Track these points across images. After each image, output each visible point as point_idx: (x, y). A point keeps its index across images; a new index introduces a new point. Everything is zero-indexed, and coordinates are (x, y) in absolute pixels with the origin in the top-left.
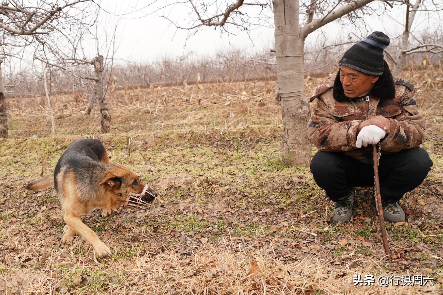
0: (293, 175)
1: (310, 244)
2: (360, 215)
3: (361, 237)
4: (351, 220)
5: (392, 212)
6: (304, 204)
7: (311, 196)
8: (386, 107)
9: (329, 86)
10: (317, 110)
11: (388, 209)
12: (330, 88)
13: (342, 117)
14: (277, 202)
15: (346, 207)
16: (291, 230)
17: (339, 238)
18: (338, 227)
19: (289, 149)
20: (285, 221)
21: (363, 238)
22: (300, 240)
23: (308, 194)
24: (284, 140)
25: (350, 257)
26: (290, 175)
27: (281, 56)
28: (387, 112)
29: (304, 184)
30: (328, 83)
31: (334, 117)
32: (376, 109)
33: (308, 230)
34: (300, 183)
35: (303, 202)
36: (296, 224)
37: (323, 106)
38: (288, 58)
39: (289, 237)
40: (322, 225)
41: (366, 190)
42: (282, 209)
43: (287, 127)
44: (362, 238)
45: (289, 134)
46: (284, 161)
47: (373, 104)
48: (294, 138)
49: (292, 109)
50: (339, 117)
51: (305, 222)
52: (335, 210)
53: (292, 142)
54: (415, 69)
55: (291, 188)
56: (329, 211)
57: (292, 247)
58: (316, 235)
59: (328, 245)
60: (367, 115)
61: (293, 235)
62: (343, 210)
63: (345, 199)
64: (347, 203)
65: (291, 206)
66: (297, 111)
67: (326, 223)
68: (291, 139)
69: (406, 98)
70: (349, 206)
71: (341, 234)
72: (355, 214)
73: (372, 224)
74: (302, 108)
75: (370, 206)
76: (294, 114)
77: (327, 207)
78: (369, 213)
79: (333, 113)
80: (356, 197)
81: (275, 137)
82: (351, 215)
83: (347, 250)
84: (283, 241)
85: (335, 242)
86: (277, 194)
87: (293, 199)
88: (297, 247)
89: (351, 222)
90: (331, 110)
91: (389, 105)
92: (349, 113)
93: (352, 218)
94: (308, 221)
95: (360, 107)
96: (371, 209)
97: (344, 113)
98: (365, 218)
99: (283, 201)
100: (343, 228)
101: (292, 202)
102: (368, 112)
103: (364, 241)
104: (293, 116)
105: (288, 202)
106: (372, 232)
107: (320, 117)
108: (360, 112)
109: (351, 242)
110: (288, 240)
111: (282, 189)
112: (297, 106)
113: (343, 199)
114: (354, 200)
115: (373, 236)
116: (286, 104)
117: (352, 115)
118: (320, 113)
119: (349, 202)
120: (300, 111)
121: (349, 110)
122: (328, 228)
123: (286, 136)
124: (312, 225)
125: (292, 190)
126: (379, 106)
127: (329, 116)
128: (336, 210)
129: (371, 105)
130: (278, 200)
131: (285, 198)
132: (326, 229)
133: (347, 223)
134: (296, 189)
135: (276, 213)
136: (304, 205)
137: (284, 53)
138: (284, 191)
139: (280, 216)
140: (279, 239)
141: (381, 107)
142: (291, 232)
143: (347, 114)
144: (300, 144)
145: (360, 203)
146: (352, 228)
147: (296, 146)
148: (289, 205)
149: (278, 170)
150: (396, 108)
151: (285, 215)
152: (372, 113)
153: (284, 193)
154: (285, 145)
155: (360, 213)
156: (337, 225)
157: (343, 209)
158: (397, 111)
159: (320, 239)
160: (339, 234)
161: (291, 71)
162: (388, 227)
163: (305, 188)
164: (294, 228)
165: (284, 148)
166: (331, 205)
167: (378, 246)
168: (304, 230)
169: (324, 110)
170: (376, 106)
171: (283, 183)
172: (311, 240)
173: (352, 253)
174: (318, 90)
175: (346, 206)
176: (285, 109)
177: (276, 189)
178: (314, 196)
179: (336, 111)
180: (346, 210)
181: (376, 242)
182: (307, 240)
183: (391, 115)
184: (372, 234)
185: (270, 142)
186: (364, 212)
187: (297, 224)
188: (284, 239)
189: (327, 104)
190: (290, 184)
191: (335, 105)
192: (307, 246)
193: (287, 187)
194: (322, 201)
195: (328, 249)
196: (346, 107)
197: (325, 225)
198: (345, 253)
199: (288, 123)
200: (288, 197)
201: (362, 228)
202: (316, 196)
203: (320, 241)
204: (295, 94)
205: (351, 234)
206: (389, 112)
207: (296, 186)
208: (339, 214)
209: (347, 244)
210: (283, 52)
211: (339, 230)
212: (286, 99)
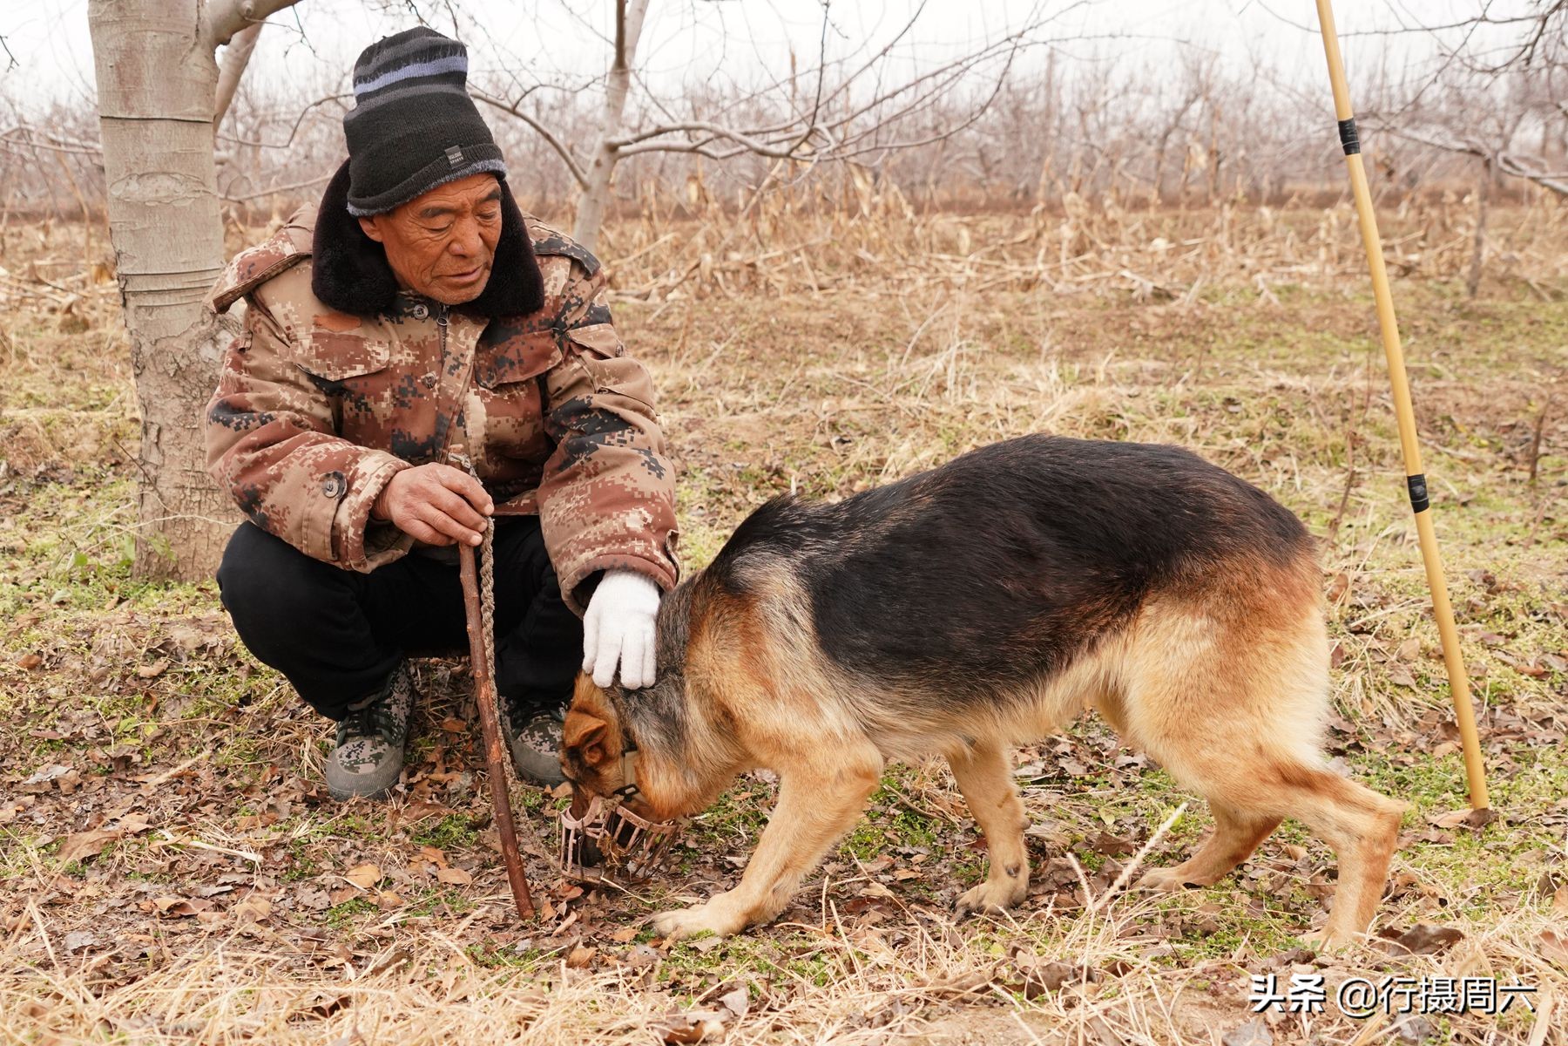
0: (172, 618)
1: (234, 897)
2: (434, 765)
3: (431, 851)
4: (400, 788)
5: (546, 746)
6: (218, 734)
7: (245, 701)
8: (507, 343)
9: (289, 250)
10: (243, 350)
11: (532, 736)
12: (298, 259)
13: (342, 380)
14: (102, 733)
15: (378, 739)
16: (157, 845)
17: (348, 862)
18: (346, 817)
19: (165, 512)
20: (133, 810)
21: (440, 853)
22: (193, 884)
23: (233, 695)
24: (146, 475)
25: (385, 933)
26: (159, 619)
27: (120, 115)
28: (512, 364)
29: (219, 652)
30: (288, 239)
31: (313, 378)
32: (471, 353)
33: (227, 838)
34: (202, 649)
35: (212, 728)
36: (180, 819)
37: (265, 333)
38: (152, 125)
39: (147, 877)
40: (285, 816)
41: (458, 668)
42: (125, 761)
43: (157, 419)
44: (436, 855)
45: (163, 447)
46: (148, 563)
47: (461, 334)
48: (188, 466)
49: (176, 343)
50: (332, 378)
51: (219, 809)
52: (338, 751)
53: (178, 480)
54: (663, 215)
55: (162, 674)
56: (318, 756)
57: (161, 915)
58: (257, 858)
59: (306, 895)
60: (440, 373)
61: (166, 864)
62: (367, 750)
63: (373, 703)
64: (382, 720)
65: (162, 749)
66: (197, 351)
67: (301, 807)
68: (176, 467)
69: (573, 301)
70: (391, 732)
71: (359, 844)
72: (412, 763)
73: (474, 795)
74: (215, 342)
75: (469, 729)
76: (183, 363)
77: (308, 741)
78: (465, 754)
79: (307, 361)
80: (422, 698)
81: (117, 464)
82: (398, 766)
83: (376, 908)
84: (120, 894)
85: (333, 878)
86: (102, 701)
87: (173, 716)
88: (177, 913)
89: (396, 794)
90: (300, 351)
91: (518, 333)
92: (367, 364)
93: (403, 777)
94: (232, 804)
95: (414, 340)
96: (474, 739)
97: (351, 363)
98: (449, 776)
99: (130, 728)
100: (368, 823)
101: (168, 731)
102: (442, 362)
103: (443, 865)
104: (180, 374)
105: (151, 729)
106: (474, 827)
107: (253, 380)
108: (411, 359)
109: (395, 873)
110: (144, 887)
111: (124, 677)
112: (195, 332)
113: (364, 704)
114: (411, 706)
115: (477, 843)
116: (146, 323)
117: (379, 373)
118: (253, 363)
119: (388, 717)
120: (207, 351)
121: (367, 353)
122: (306, 825)
123: (154, 458)
124: (248, 818)
125: (167, 681)
126: (485, 342)
127: (290, 375)
128: (343, 750)
129: (456, 338)
130: (109, 725)
131: (136, 715)
132: (301, 831)
133: (383, 798)
134: (187, 675)
135: (99, 781)
136: (216, 740)
137: (134, 102)
138: (134, 684)
139: (114, 791)
140: (106, 889)
141: (490, 346)
142: (157, 856)
143: (360, 370)
144: (212, 490)
145: (436, 718)
146: (402, 817)
147: (196, 497)
148: (156, 741)
149: (120, 601)
150: (543, 342)
151: (137, 785)
152: (456, 367)
153: (134, 692)
154: (152, 497)
155: (431, 758)
156: (345, 810)
157: (368, 743)
158: (545, 355)
159: (273, 874)
160: (348, 845)
161: (165, 183)
162: (532, 802)
163: (223, 670)
164: (168, 835)
165: (148, 507)
166: (323, 735)
167: (491, 879)
168: (210, 841)
169: (273, 352)
170: (472, 343)
171: (132, 653)
172: (239, 879)
173: (397, 917)
174: (248, 266)
175: (380, 733)
176: (143, 340)
177: (102, 677)
178: (259, 698)
179: (318, 355)
180: (380, 749)
181: (484, 866)
182: (221, 881)
183: (526, 372)
184: (471, 834)
185: (95, 483)
186: (447, 752)
187: (186, 819)
188: (126, 885)
189: (283, 323)
190: (158, 656)
191: (313, 330)
192: (219, 907)
193: (145, 671)
194: (287, 719)
195: (306, 908)
196: (358, 340)
197: (296, 814)
198: (370, 916)
199: (158, 403)
200: (149, 709)
201: (438, 815)
202: (266, 701)
203: (272, 882)
204: (185, 279)
205: (396, 841)
206: (521, 362)
207: (185, 661)
208: (352, 768)
209: (377, 884)
210: (126, 98)
211: (351, 829)
212: (149, 301)
